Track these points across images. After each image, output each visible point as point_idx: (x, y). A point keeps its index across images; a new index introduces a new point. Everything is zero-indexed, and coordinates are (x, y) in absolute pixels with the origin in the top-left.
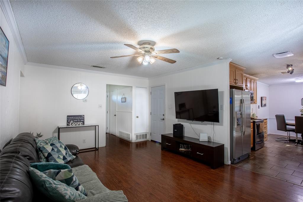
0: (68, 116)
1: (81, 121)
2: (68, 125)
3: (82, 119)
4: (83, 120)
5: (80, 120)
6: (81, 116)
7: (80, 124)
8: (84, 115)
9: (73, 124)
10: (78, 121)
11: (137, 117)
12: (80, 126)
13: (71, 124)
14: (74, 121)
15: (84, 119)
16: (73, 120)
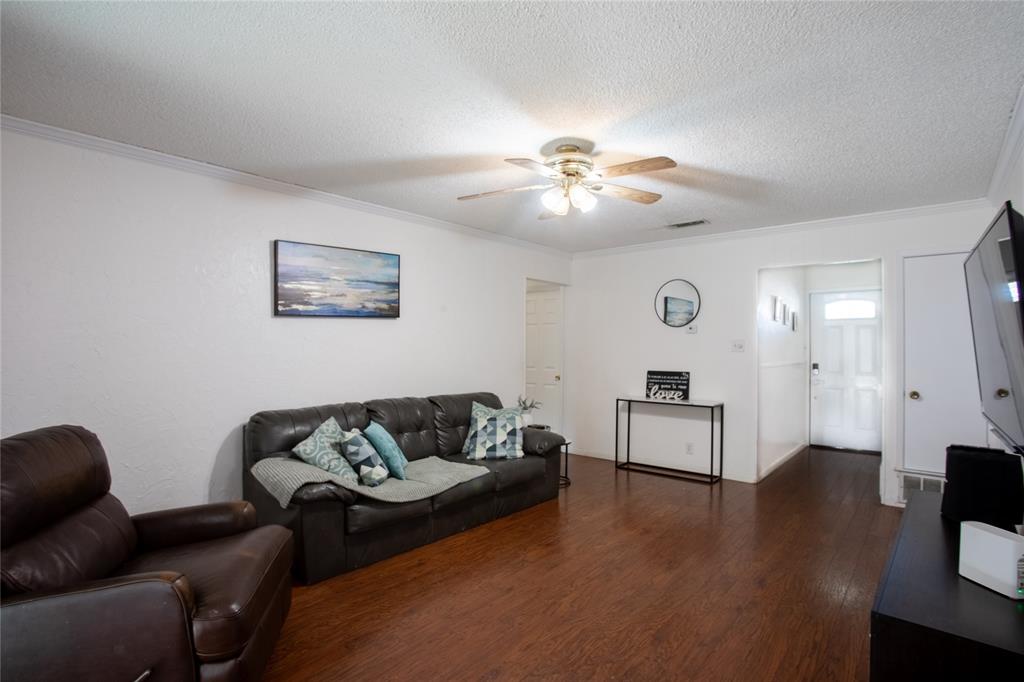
0: (650, 373)
1: (680, 390)
2: (648, 396)
3: (683, 385)
4: (685, 387)
5: (677, 385)
6: (679, 374)
7: (675, 397)
8: (688, 373)
9: (658, 394)
10: (671, 389)
11: (915, 395)
12: (675, 402)
13: (655, 394)
14: (662, 386)
15: (687, 385)
16: (660, 384)
